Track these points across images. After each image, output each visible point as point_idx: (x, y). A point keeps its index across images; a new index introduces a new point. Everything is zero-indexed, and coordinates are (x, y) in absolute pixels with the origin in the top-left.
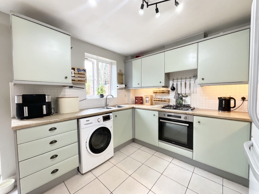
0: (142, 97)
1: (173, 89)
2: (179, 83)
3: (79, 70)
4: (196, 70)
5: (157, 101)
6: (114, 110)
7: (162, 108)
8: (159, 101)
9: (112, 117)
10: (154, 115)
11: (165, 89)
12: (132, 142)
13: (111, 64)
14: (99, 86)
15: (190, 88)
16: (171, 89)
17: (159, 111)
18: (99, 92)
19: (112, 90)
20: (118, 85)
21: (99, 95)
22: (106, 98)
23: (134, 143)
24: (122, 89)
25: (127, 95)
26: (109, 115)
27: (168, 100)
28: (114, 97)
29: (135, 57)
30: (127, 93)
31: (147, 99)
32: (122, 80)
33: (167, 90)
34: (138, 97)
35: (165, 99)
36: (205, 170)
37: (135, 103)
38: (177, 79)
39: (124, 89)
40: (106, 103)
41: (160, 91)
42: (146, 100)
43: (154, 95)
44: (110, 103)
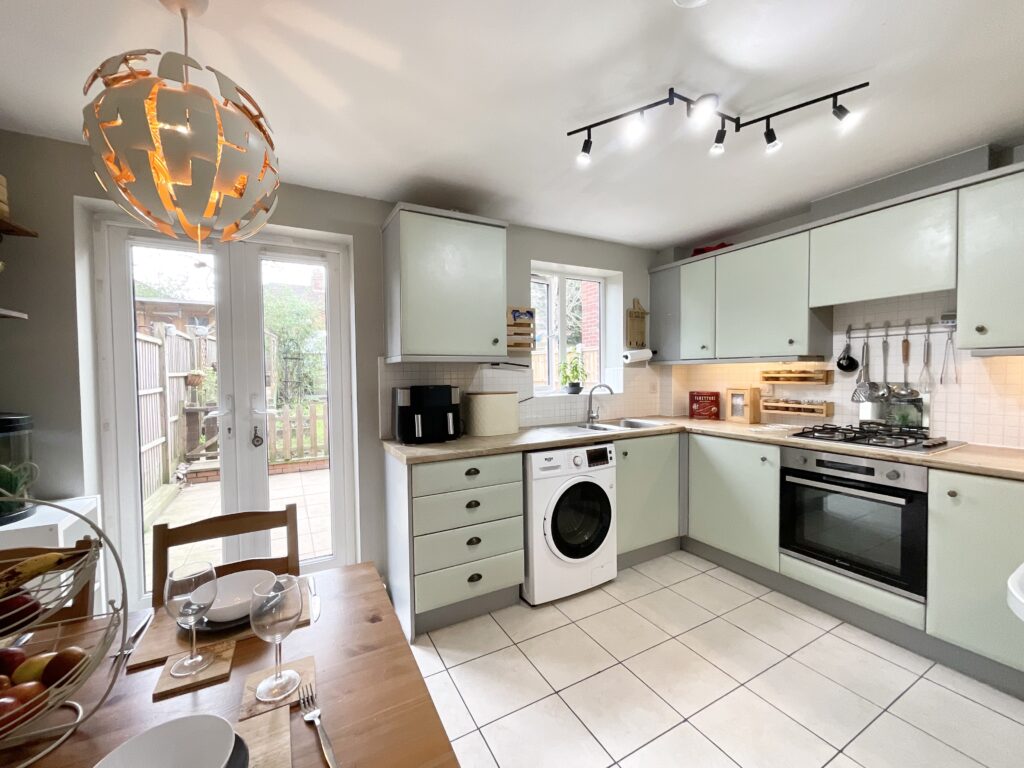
0: (717, 395)
1: (849, 365)
2: (876, 345)
3: (517, 314)
4: (951, 295)
5: (777, 408)
6: (618, 435)
7: (795, 435)
8: (787, 409)
9: (613, 455)
10: (764, 459)
11: (811, 366)
12: (677, 550)
13: (605, 282)
14: (565, 358)
15: (927, 362)
16: (840, 365)
17: (783, 447)
18: (567, 377)
19: (606, 367)
20: (627, 353)
21: (567, 385)
22: (589, 393)
23: (683, 553)
24: (640, 364)
25: (658, 385)
26: (605, 449)
27: (824, 407)
28: (615, 391)
29: (692, 253)
30: (657, 380)
31: (739, 401)
32: (643, 333)
33: (819, 369)
34: (699, 394)
35: (810, 403)
36: (982, 681)
37: (688, 413)
38: (868, 327)
39: (647, 366)
40: (590, 411)
41: (790, 372)
42: (733, 406)
43: (765, 386)
44: (602, 412)
